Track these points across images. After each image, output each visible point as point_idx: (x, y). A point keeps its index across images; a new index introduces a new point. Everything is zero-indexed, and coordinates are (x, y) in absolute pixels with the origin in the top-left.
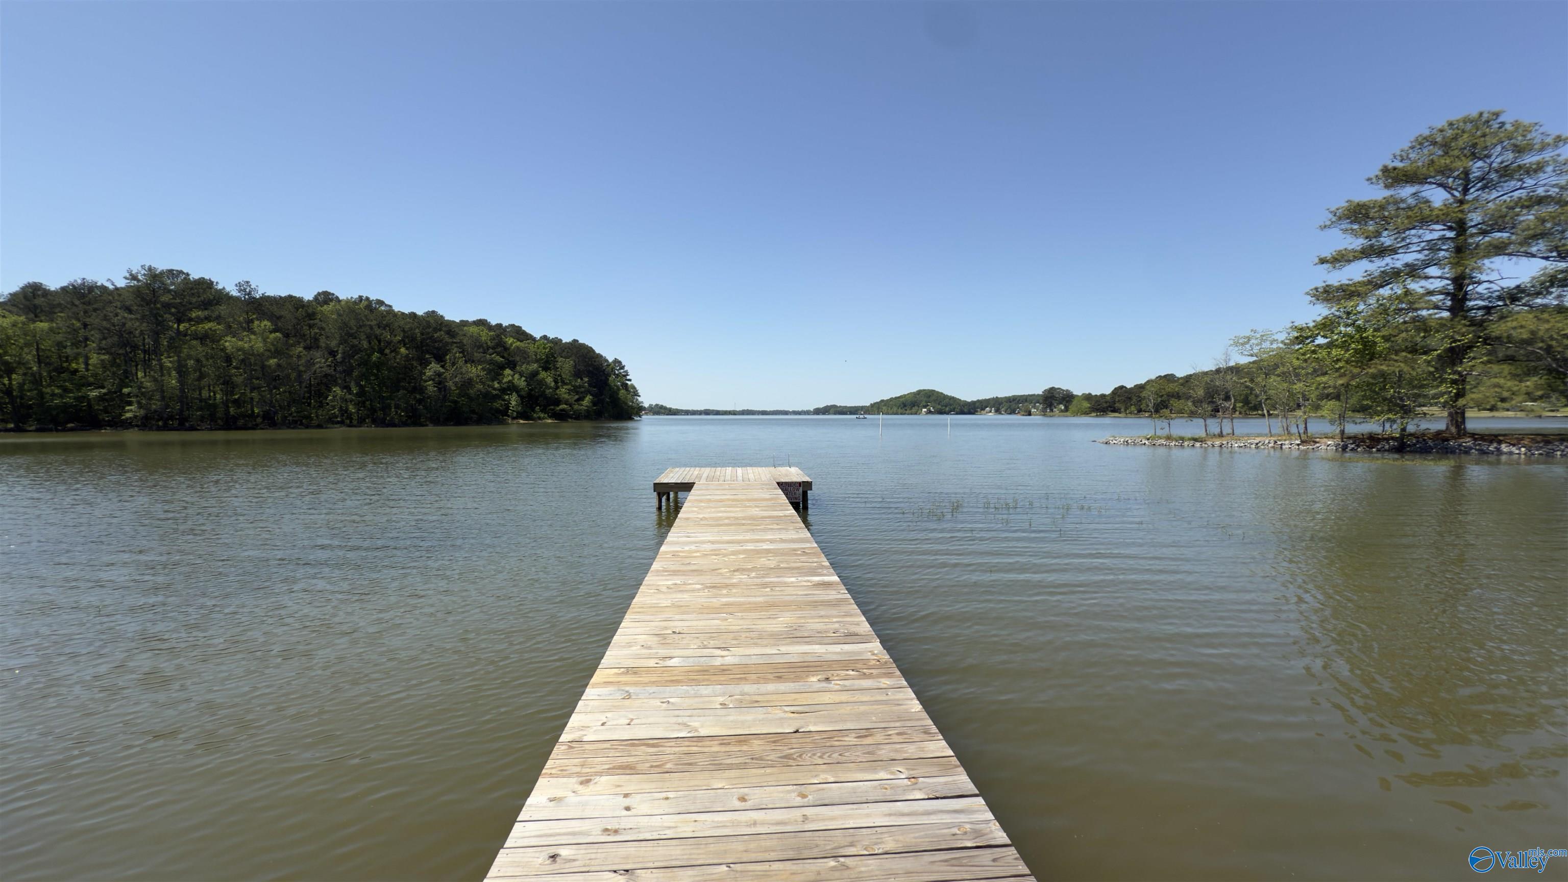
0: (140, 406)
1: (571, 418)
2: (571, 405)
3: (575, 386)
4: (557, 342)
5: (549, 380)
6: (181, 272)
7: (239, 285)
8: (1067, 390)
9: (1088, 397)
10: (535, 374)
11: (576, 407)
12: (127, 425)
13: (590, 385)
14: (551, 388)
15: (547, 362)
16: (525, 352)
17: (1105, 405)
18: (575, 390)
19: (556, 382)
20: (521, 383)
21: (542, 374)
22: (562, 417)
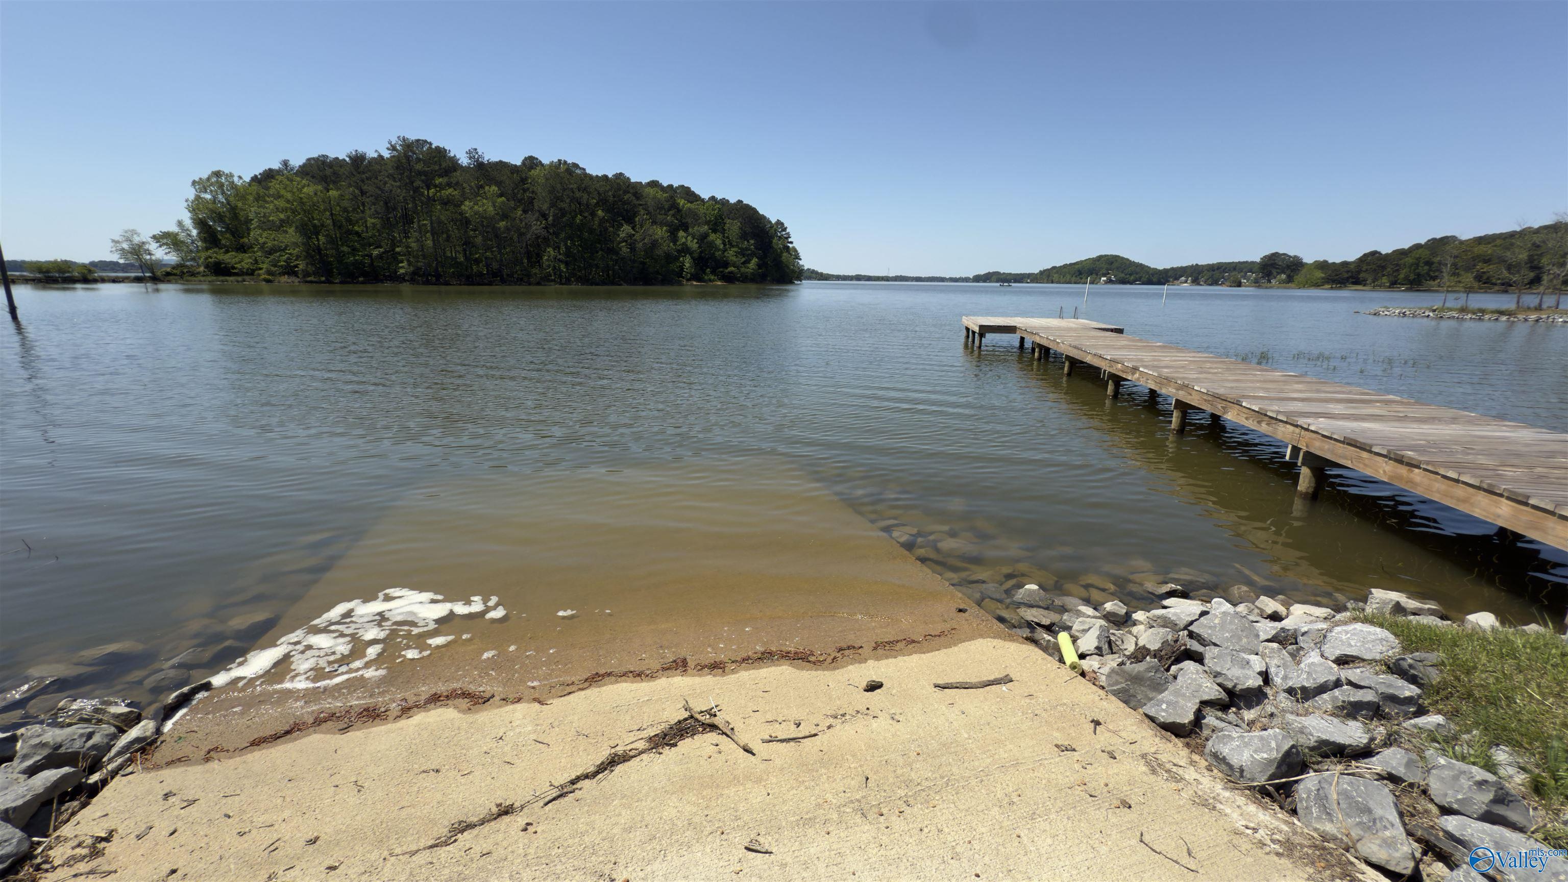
0: (410, 263)
1: (738, 280)
2: (738, 267)
3: (741, 249)
4: (724, 202)
5: (719, 242)
6: (425, 141)
7: (469, 152)
8: (1295, 256)
9: (1323, 265)
10: (704, 236)
11: (743, 270)
12: (401, 279)
13: (756, 248)
14: (719, 250)
15: (715, 224)
16: (696, 214)
17: (1346, 275)
18: (742, 252)
19: (725, 245)
20: (693, 245)
21: (712, 237)
22: (729, 279)
